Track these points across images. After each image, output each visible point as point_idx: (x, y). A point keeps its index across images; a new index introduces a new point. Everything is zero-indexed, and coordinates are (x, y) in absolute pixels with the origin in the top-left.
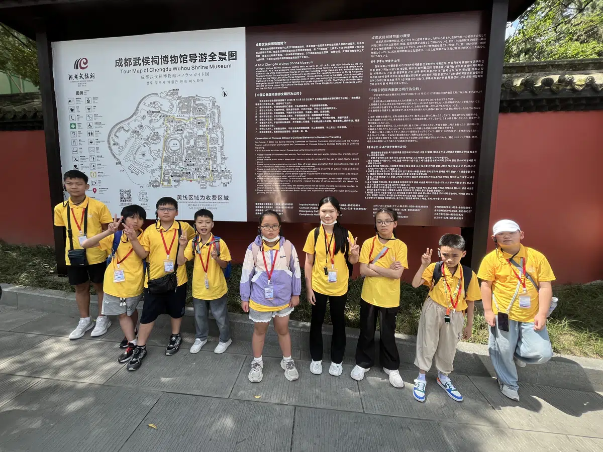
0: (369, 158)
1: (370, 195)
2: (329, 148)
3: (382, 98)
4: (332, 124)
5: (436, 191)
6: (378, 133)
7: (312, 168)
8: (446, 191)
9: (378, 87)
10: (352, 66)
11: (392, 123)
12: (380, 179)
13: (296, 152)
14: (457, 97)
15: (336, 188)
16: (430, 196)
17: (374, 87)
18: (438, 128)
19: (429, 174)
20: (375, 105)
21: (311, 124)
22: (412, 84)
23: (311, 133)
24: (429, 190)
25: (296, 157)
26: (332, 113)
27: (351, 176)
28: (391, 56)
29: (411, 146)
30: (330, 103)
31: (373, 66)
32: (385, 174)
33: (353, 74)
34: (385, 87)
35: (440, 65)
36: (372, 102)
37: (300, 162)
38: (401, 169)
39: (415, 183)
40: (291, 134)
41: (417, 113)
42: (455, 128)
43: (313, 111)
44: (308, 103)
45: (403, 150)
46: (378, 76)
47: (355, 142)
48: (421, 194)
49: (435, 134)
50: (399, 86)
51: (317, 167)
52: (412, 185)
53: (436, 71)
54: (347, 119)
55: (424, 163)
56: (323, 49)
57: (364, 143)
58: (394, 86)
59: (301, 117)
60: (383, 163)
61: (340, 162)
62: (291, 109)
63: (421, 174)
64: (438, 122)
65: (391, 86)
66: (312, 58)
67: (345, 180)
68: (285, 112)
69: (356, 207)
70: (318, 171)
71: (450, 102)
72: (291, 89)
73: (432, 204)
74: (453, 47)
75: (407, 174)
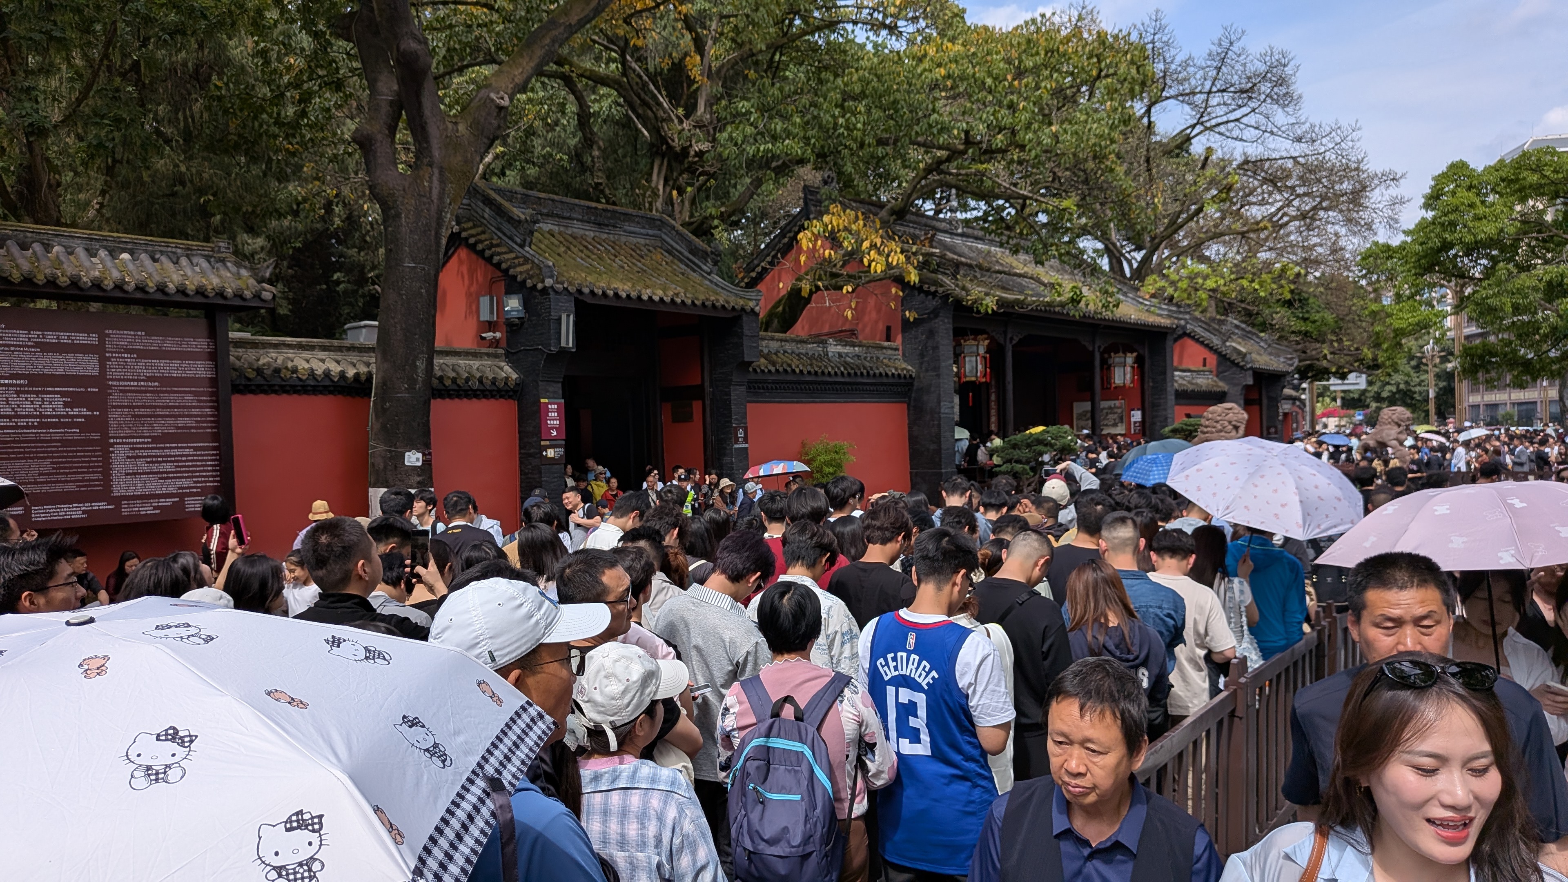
0: (113, 452)
1: (118, 490)
2: (65, 443)
3: (121, 391)
4: (67, 416)
5: (185, 483)
6: (120, 427)
7: (47, 466)
8: (195, 482)
9: (116, 380)
10: (86, 358)
11: (134, 416)
12: (127, 474)
13: (24, 448)
14: (195, 394)
15: (78, 486)
16: (180, 488)
17: (112, 380)
18: (181, 422)
19: (177, 467)
20: (115, 398)
21: (41, 416)
22: (150, 379)
23: (41, 425)
24: (179, 483)
25: (24, 453)
26: (66, 404)
27: (94, 472)
28: (127, 351)
29: (155, 439)
30: (63, 394)
31: (109, 359)
32: (131, 468)
33: (89, 365)
34: (124, 380)
35: (176, 363)
36: (110, 394)
37: (30, 458)
38: (147, 462)
39: (164, 476)
40: (17, 427)
41: (159, 407)
42: (197, 422)
43: (43, 401)
44: (37, 393)
45: (148, 443)
46: (114, 371)
47: (96, 436)
48: (171, 487)
49: (178, 428)
50: (138, 380)
51: (52, 463)
52: (161, 478)
53: (173, 368)
54: (84, 411)
55: (171, 456)
56: (51, 337)
57: (105, 436)
58: (134, 380)
59: (27, 408)
60: (128, 457)
61: (80, 457)
62: (14, 400)
63: (169, 467)
64: (180, 416)
65: (130, 380)
66: (37, 345)
67: (87, 477)
68: (7, 401)
69: (103, 506)
70: (54, 468)
71: (189, 397)
72: (12, 376)
73: (182, 496)
74: (185, 348)
75: (154, 468)
